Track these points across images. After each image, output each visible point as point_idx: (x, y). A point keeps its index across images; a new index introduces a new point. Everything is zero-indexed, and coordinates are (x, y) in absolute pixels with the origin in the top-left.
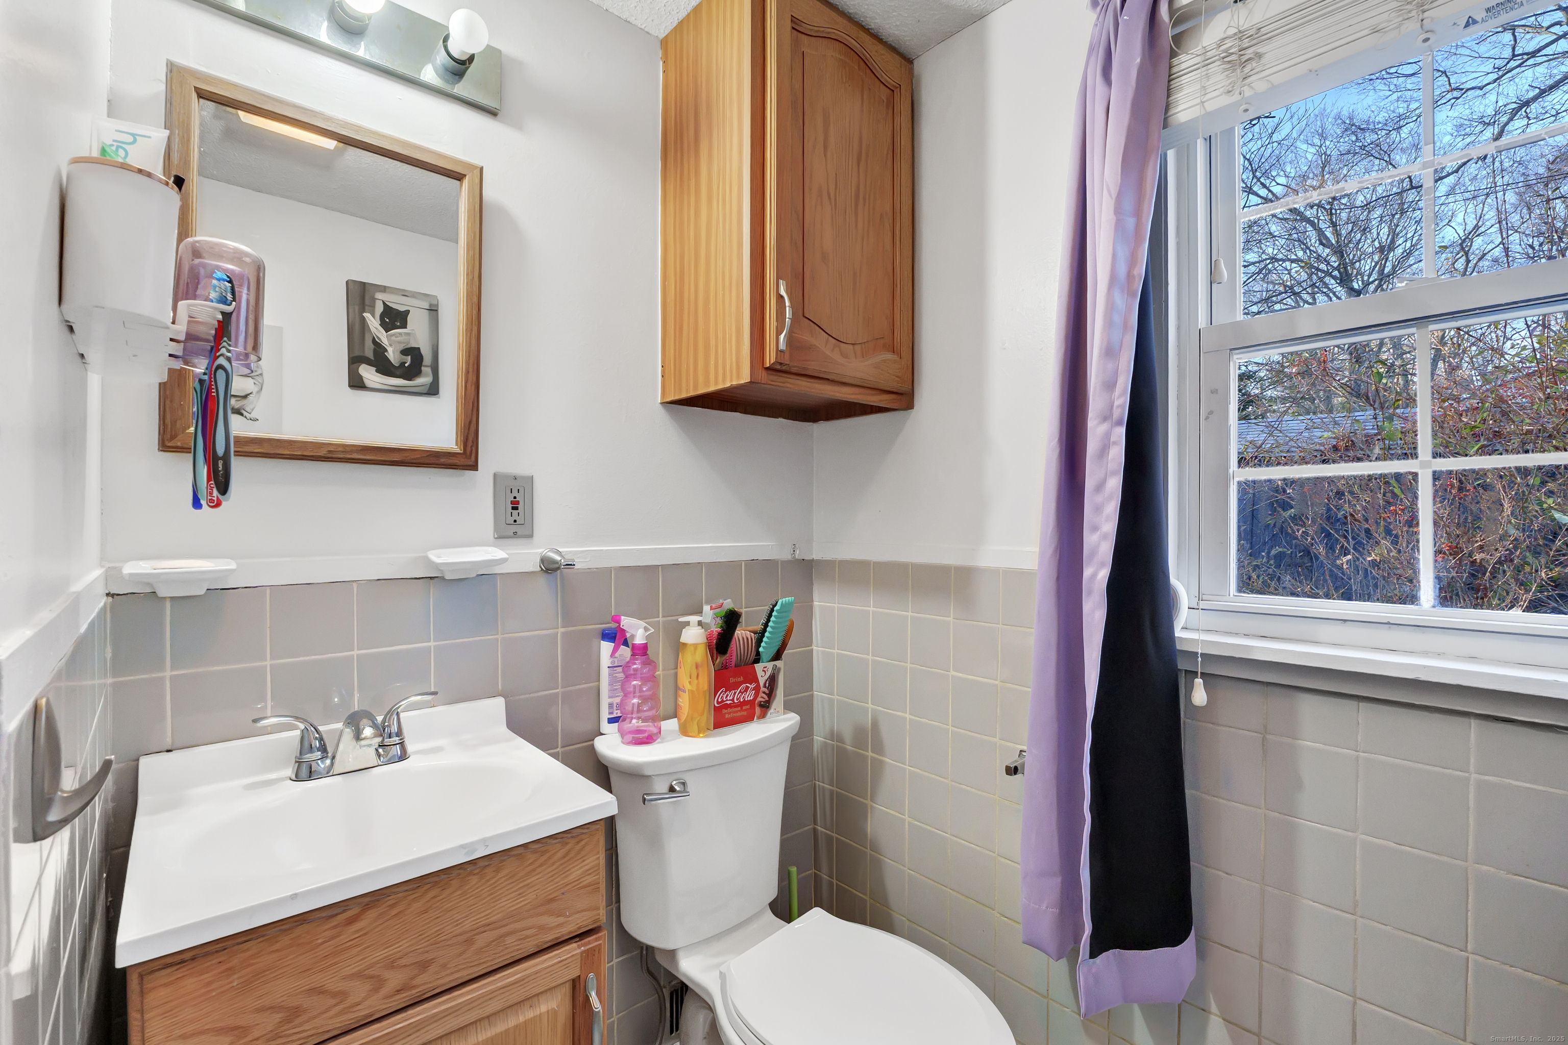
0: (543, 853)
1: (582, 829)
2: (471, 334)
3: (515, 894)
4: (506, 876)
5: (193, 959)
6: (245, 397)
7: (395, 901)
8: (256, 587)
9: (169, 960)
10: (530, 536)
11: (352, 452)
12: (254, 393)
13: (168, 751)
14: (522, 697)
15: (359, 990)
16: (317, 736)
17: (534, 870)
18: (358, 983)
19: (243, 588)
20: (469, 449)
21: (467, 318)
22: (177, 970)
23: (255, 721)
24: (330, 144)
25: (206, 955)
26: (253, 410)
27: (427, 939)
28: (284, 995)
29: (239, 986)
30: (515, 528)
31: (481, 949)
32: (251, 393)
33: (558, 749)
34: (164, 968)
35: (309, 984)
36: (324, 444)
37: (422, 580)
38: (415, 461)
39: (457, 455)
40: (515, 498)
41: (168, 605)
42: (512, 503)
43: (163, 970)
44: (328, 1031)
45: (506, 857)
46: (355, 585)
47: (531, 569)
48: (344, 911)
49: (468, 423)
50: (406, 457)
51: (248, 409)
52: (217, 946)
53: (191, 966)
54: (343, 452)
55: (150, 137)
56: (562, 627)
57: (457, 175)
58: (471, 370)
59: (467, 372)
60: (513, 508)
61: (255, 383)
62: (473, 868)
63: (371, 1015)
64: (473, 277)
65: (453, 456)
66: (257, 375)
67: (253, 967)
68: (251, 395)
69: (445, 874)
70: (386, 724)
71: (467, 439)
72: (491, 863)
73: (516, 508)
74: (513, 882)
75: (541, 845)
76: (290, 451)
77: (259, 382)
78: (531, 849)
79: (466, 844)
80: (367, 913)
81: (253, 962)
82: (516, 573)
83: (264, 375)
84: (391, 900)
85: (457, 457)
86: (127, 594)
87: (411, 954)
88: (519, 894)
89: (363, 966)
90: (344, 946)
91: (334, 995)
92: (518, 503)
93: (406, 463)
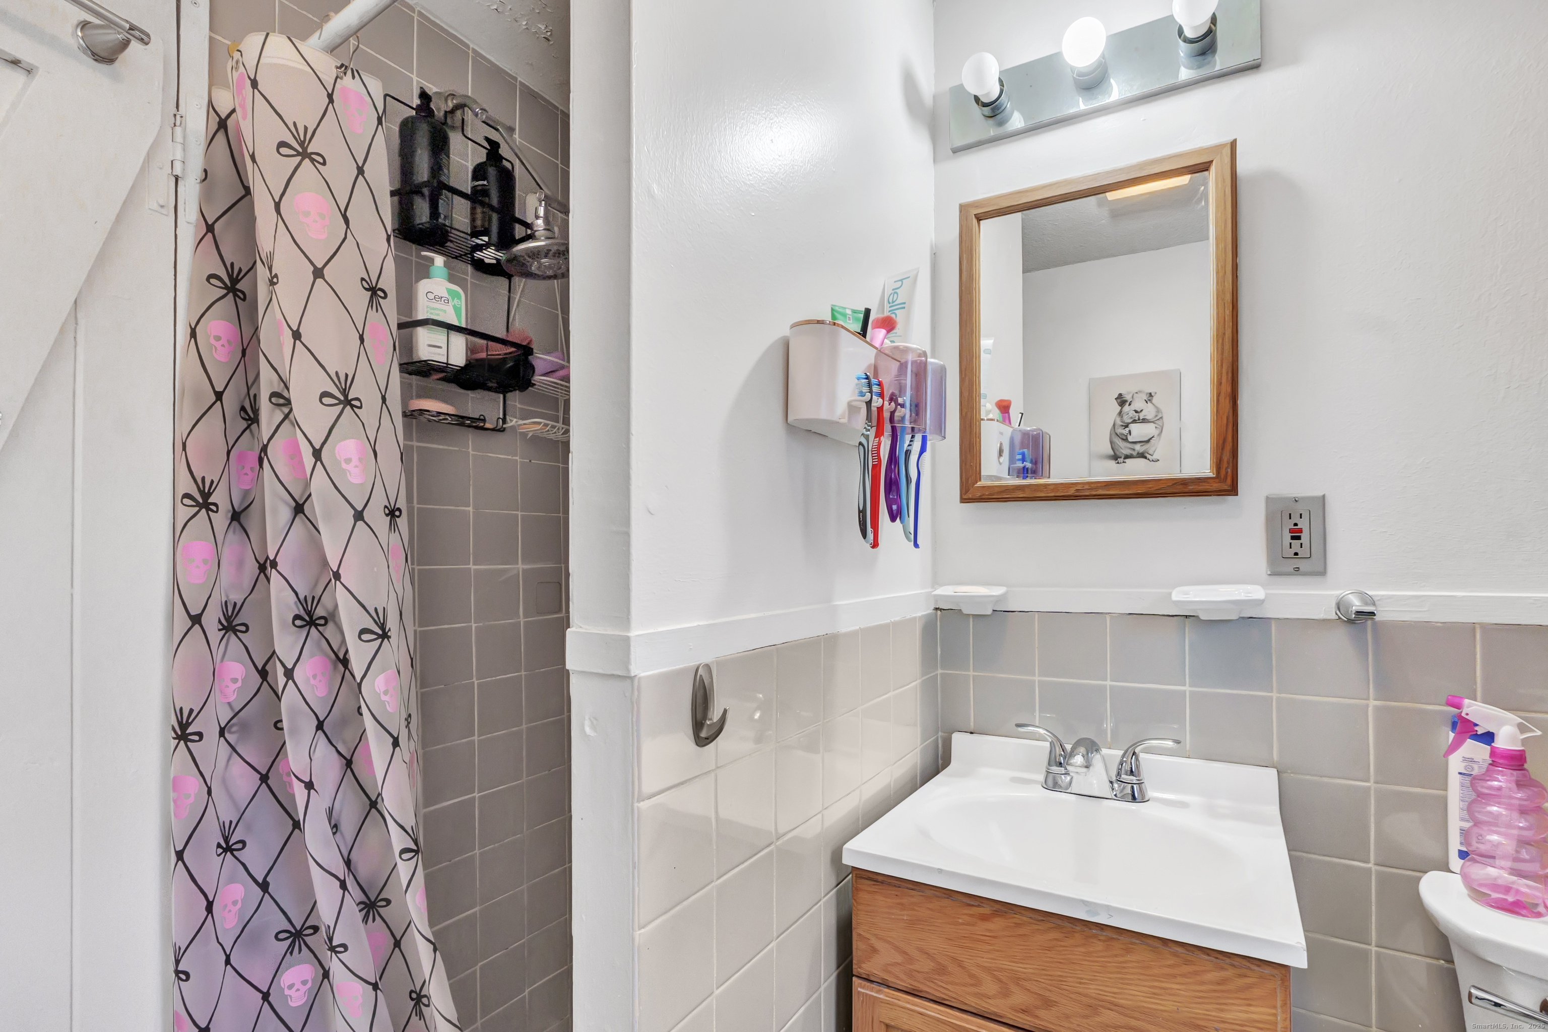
0: (1187, 962)
1: (1249, 961)
2: (1223, 340)
3: (1148, 989)
4: (1138, 962)
5: (882, 882)
6: (1148, 441)
7: (1021, 922)
8: (1028, 612)
9: (871, 876)
10: (1323, 573)
11: (1097, 488)
12: (1156, 436)
13: (971, 733)
14: (1308, 777)
15: (990, 987)
16: (1063, 753)
17: (1175, 976)
18: (990, 978)
19: (1018, 611)
20: (1223, 473)
21: (1218, 322)
22: (874, 885)
23: (1018, 725)
24: (1185, 179)
25: (889, 884)
26: (1154, 452)
27: (1050, 978)
28: (936, 949)
29: (908, 921)
30: (1297, 563)
31: (1107, 1026)
32: (1153, 437)
33: (1370, 865)
34: (867, 879)
35: (953, 953)
36: (1072, 484)
37: (1175, 618)
38: (1160, 492)
39: (1209, 480)
40: (1296, 525)
41: (971, 620)
42: (1291, 531)
43: (866, 881)
44: (966, 1004)
45: (1138, 941)
46: (1107, 616)
47: (1322, 616)
48: (979, 906)
49: (1221, 442)
50: (1150, 488)
51: (1151, 452)
52: (896, 882)
53: (880, 887)
54: (1089, 489)
55: (909, 277)
56: (1375, 700)
57: (1202, 167)
58: (1224, 380)
59: (1220, 383)
60: (1293, 538)
61: (1156, 427)
62: (1099, 932)
63: (1001, 1017)
64: (1225, 272)
65: (1204, 482)
66: (1158, 419)
67: (915, 912)
68: (1153, 439)
69: (1069, 923)
70: (1124, 759)
71: (1220, 461)
72: (1120, 938)
73: (1299, 538)
74: (1144, 974)
75: (1184, 951)
76: (1045, 493)
77: (1160, 426)
78: (1170, 948)
79: (1088, 902)
80: (996, 919)
81: (916, 908)
82: (1298, 619)
83: (1164, 418)
84: (1018, 918)
85: (1208, 483)
86: (948, 609)
87: (1034, 983)
88: (1154, 994)
89: (993, 965)
90: (979, 937)
91: (972, 976)
92: (1300, 531)
93: (1151, 494)
